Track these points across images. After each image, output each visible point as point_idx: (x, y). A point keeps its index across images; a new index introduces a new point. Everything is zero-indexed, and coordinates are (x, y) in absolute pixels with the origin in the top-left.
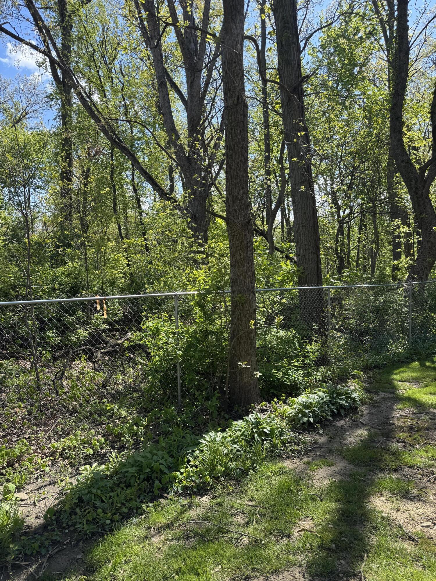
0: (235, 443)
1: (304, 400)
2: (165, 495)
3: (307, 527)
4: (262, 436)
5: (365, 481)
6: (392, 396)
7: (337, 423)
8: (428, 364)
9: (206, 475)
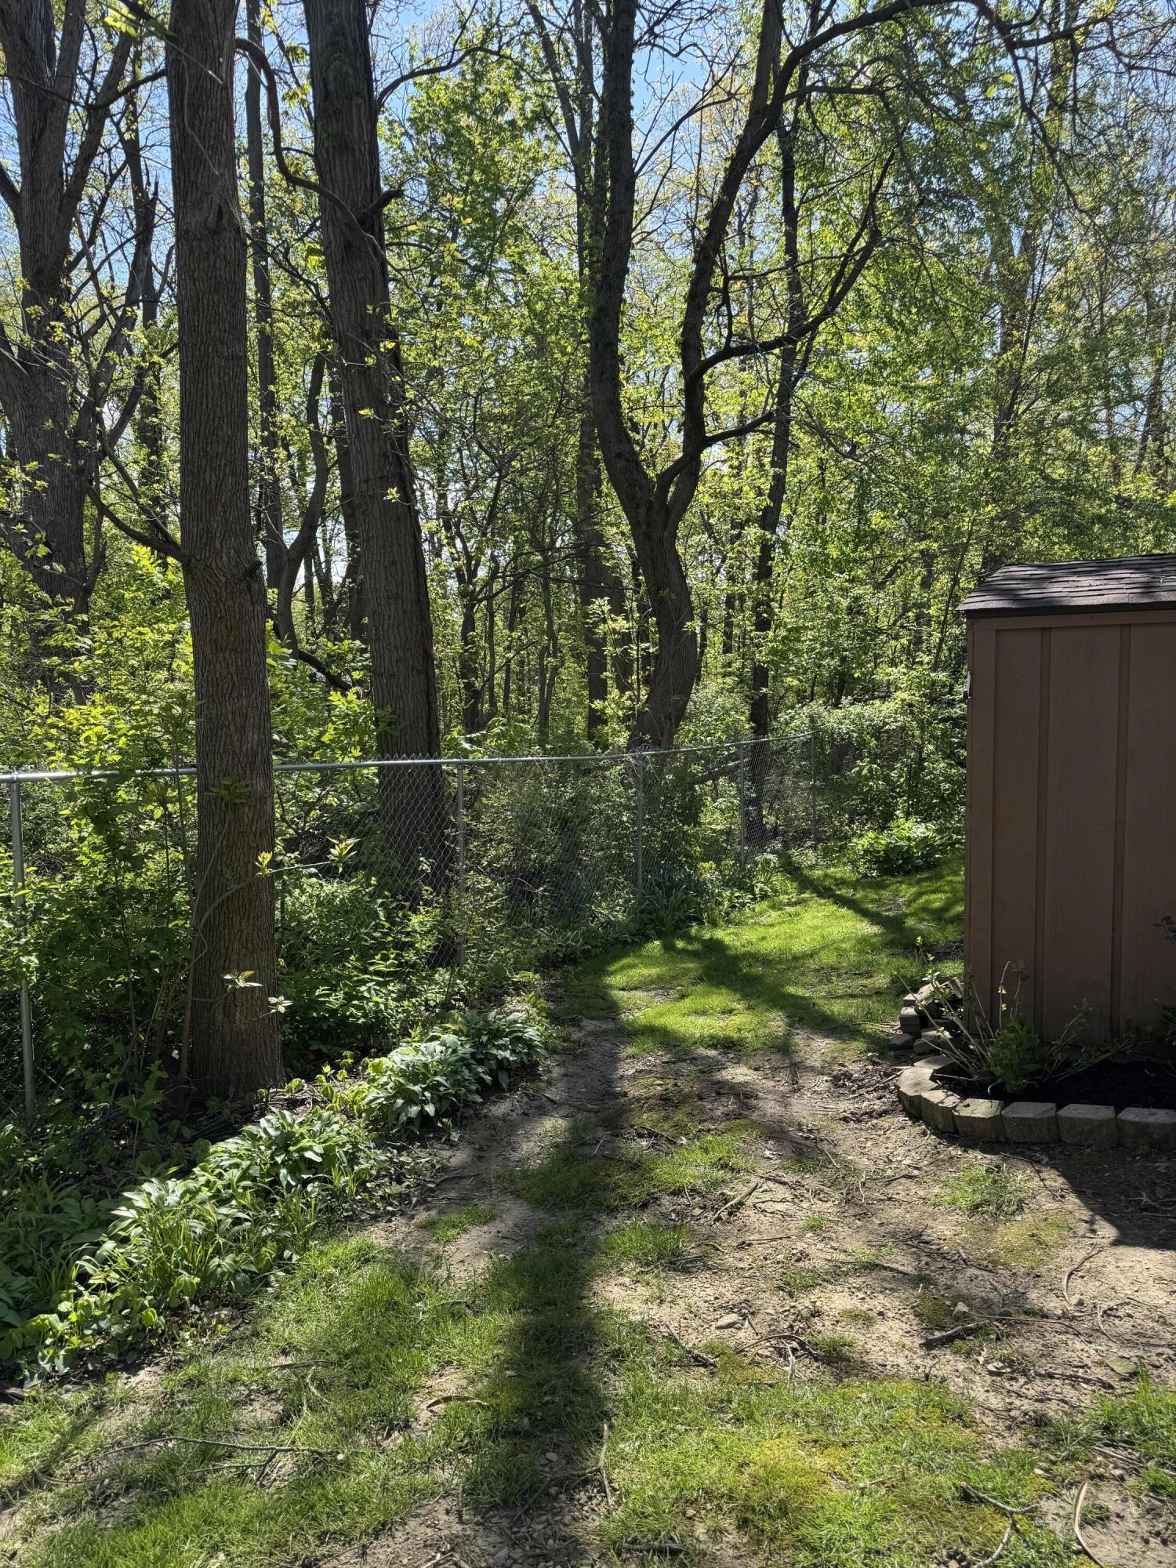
0: (223, 1202)
1: (408, 1059)
2: (13, 1390)
3: (452, 1391)
4: (301, 1172)
5: (575, 1245)
6: (610, 1026)
7: (493, 1108)
8: (680, 944)
9: (143, 1307)
